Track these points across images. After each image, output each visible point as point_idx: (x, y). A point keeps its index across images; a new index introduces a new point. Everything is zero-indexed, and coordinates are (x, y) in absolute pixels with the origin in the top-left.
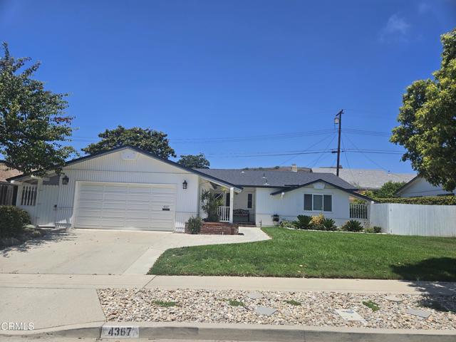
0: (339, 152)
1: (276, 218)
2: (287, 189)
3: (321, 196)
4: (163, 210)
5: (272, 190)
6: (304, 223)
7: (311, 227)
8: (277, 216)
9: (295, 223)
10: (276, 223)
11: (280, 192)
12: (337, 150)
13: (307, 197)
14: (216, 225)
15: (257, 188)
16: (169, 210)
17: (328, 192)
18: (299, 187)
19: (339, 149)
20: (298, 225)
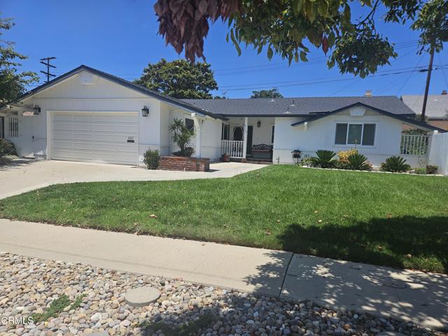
0: (430, 70)
1: (297, 154)
2: (312, 117)
3: (361, 125)
4: (128, 141)
5: (294, 120)
6: (324, 159)
7: (332, 165)
8: (298, 151)
9: (312, 159)
10: (296, 159)
11: (303, 122)
12: (427, 68)
13: (341, 128)
14: (180, 160)
15: (276, 118)
16: (133, 141)
17: (370, 120)
18: (328, 114)
19: (431, 66)
20: (315, 163)
